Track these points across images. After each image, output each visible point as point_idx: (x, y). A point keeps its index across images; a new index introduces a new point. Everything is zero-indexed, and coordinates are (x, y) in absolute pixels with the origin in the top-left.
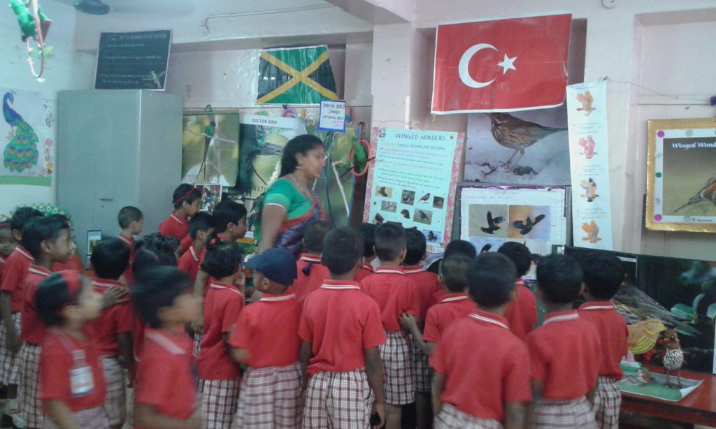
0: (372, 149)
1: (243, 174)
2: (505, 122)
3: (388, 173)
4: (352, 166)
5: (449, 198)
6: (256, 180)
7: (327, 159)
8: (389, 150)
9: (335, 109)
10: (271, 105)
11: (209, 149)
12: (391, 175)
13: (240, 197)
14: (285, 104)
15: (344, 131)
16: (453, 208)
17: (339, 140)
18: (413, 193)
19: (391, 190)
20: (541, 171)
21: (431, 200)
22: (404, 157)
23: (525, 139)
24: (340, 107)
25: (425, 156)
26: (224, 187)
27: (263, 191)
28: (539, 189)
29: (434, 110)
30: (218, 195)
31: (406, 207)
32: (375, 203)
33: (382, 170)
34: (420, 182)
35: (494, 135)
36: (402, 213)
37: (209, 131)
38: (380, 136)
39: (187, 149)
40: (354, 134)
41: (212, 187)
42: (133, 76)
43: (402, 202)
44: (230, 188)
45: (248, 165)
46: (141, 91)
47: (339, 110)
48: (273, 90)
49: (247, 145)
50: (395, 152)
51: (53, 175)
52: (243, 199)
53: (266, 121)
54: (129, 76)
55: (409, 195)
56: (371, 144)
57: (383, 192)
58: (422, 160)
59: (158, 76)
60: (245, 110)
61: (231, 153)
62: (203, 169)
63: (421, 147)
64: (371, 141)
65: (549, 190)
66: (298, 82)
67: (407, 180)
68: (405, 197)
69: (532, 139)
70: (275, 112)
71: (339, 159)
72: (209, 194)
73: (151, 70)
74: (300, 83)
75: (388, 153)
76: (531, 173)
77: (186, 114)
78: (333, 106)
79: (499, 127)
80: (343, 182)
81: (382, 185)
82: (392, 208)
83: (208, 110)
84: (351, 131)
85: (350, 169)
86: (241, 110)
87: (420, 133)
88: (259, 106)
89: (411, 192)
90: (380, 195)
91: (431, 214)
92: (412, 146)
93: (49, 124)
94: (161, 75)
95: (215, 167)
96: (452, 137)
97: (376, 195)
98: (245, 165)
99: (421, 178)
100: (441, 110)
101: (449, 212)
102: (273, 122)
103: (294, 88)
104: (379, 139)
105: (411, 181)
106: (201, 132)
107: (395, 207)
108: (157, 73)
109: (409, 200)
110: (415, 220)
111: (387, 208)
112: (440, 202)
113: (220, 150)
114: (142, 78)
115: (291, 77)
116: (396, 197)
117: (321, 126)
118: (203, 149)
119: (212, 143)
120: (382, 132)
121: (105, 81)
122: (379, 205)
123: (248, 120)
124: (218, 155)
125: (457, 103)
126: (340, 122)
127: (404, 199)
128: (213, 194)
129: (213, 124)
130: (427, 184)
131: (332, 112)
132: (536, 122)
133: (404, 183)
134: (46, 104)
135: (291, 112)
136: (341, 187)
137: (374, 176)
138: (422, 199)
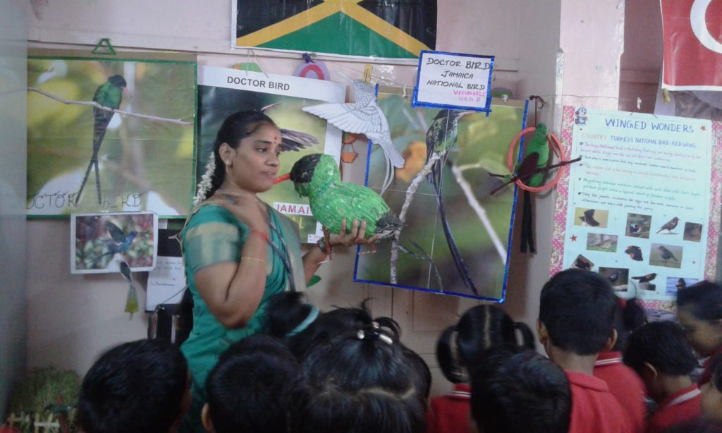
3: (597, 185)
5: (711, 224)
8: (597, 146)
9: (462, 69)
10: (271, 52)
11: (108, 137)
12: (604, 189)
14: (308, 53)
15: (487, 110)
16: (717, 239)
17: (472, 128)
18: (648, 218)
19: (605, 214)
21: (680, 228)
22: (624, 158)
24: (477, 66)
25: (663, 156)
26: (162, 219)
29: (667, 82)
30: (148, 235)
31: (636, 241)
32: (574, 238)
33: (585, 180)
36: (627, 252)
37: (106, 97)
38: (577, 122)
40: (513, 117)
41: (127, 218)
43: (627, 234)
44: (175, 220)
50: (607, 150)
53: (262, 83)
55: (640, 222)
57: (589, 217)
58: (659, 163)
61: (174, 147)
62: (92, 180)
63: (654, 142)
66: (333, 12)
67: (635, 197)
68: (634, 226)
70: (281, 66)
71: (474, 161)
72: (116, 232)
74: (339, 14)
75: (595, 152)
77: (38, 56)
78: (456, 64)
81: (589, 207)
82: (608, 246)
83: (102, 49)
84: (507, 110)
87: (649, 118)
88: (245, 52)
89: (644, 216)
90: (584, 223)
91: (680, 250)
92: (638, 141)
96: (703, 128)
97: (576, 223)
99: (657, 193)
101: (710, 246)
102: (280, 86)
104: (576, 127)
105: (641, 198)
106: (83, 98)
109: (640, 230)
110: (653, 262)
111: (599, 245)
112: (695, 232)
113: (139, 139)
116: (616, 226)
117: (420, 99)
118: (89, 136)
119: (115, 122)
120: (581, 115)
122: (582, 241)
124: (135, 148)
127: (632, 227)
129: (118, 81)
130: (670, 203)
131: (453, 74)
133: (630, 203)
135: (320, 68)
136: (480, 211)
137: (570, 191)
138: (664, 228)
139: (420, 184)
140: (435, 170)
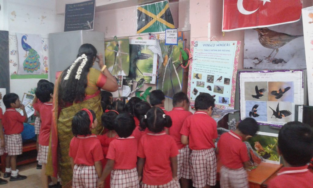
0: (191, 53)
2: (266, 33)
3: (199, 66)
4: (182, 63)
5: (233, 79)
6: (138, 73)
7: (170, 60)
8: (200, 53)
9: (172, 33)
10: (144, 34)
11: (117, 58)
12: (201, 67)
13: (131, 81)
14: (150, 33)
15: (177, 44)
16: (235, 84)
17: (175, 50)
18: (213, 76)
19: (201, 75)
20: (288, 61)
21: (223, 80)
22: (207, 57)
23: (279, 43)
25: (219, 55)
26: (124, 76)
27: (141, 78)
28: (286, 72)
29: (223, 29)
30: (121, 80)
31: (210, 84)
32: (193, 83)
33: (197, 64)
34: (216, 70)
35: (260, 42)
36: (207, 87)
37: (116, 49)
38: (195, 46)
39: (107, 58)
40: (182, 46)
41: (118, 76)
42: (80, 24)
43: (207, 82)
44: (126, 77)
45: (134, 65)
46: (82, 31)
47: (174, 33)
48: (144, 26)
49: (133, 54)
50: (203, 54)
52: (132, 82)
53: (141, 42)
54: (78, 24)
55: (211, 78)
56: (191, 51)
57: (197, 76)
58: (218, 58)
59: (90, 23)
60: (132, 37)
61: (126, 59)
62: (114, 68)
63: (217, 50)
64: (190, 49)
65: (293, 72)
66: (155, 21)
67: (210, 69)
68: (209, 79)
69: (283, 42)
70: (146, 36)
71: (176, 60)
73: (87, 20)
74: (157, 21)
75: (199, 55)
76: (283, 62)
77: (106, 41)
78: (171, 32)
79: (263, 37)
80: (178, 72)
81: (197, 73)
82: (202, 85)
83: (115, 38)
84: (181, 44)
86: (130, 38)
87: (216, 42)
88: (138, 35)
89: (212, 76)
90: (196, 78)
91: (223, 88)
92: (212, 50)
94: (91, 22)
95: (119, 67)
96: (234, 44)
97: (194, 78)
98: (133, 65)
99: (216, 68)
100: (227, 29)
101: (233, 87)
102: (144, 42)
103: (154, 24)
104: (195, 48)
105: (212, 70)
106: (113, 50)
107: (204, 85)
108: (89, 22)
109: (211, 80)
110: (215, 91)
111: (199, 85)
112: (228, 81)
113: (121, 58)
114: (83, 25)
115: (152, 19)
116: (204, 79)
117: (167, 43)
118: (114, 58)
119: (118, 55)
120: (196, 43)
121: (68, 28)
122: (195, 84)
123: (134, 42)
125: (237, 24)
126: (175, 40)
127: (208, 80)
128: (119, 80)
129: (118, 45)
130: (220, 71)
131: (171, 35)
132: (285, 33)
133: (208, 71)
134: (43, 40)
135: (152, 36)
136: (177, 74)
137: (192, 68)
138: (218, 80)
139: (167, 67)
140: (169, 62)
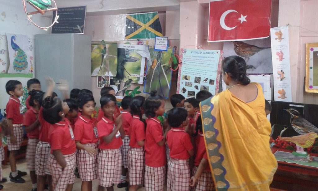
0: (181, 58)
1: (120, 71)
2: (240, 45)
3: (188, 69)
4: (171, 66)
5: (217, 80)
6: (126, 74)
7: (159, 64)
8: (188, 59)
9: (162, 41)
10: (132, 40)
11: (104, 60)
12: (190, 70)
13: (119, 81)
14: (138, 39)
15: (167, 50)
16: (218, 84)
17: (164, 55)
18: (200, 78)
19: (189, 77)
20: (257, 67)
21: (208, 81)
22: (195, 62)
23: (250, 53)
24: (165, 40)
25: (205, 61)
26: (111, 77)
27: (129, 79)
28: (258, 75)
29: (209, 40)
30: (108, 80)
31: (197, 84)
32: (182, 83)
33: (185, 68)
34: (202, 73)
35: (235, 51)
36: (195, 87)
37: (104, 52)
38: (184, 53)
39: (93, 60)
40: (171, 52)
41: (106, 77)
42: (69, 27)
43: (195, 82)
44: (114, 77)
45: (122, 67)
46: (73, 34)
47: (164, 41)
48: (133, 32)
49: (121, 57)
50: (191, 60)
51: (33, 73)
52: (120, 82)
53: (130, 47)
54: (67, 27)
55: (198, 79)
56: (180, 56)
57: (186, 78)
58: (204, 63)
59: (80, 27)
60: (119, 42)
61: (114, 62)
62: (101, 69)
63: (203, 57)
64: (180, 55)
65: (264, 75)
66: (144, 29)
67: (197, 72)
68: (196, 80)
69: (253, 52)
70: (134, 42)
71: (165, 63)
72: (104, 80)
73: (77, 25)
74: (145, 29)
75: (188, 60)
76: (253, 68)
77: (93, 44)
78: (162, 39)
79: (238, 48)
80: (166, 73)
81: (186, 75)
82: (190, 85)
83: (103, 42)
84: (170, 50)
85: (170, 67)
86: (118, 42)
87: (202, 51)
88: (126, 40)
89: (199, 78)
90: (185, 79)
91: (208, 87)
92: (199, 57)
93: (31, 50)
94: (82, 27)
95: (106, 68)
96: (217, 53)
97: (183, 79)
98: (120, 67)
99: (203, 71)
100: (212, 40)
101: (217, 86)
102: (133, 47)
103: (143, 31)
104: (184, 54)
105: (199, 72)
106: (100, 52)
107: (192, 85)
108: (80, 26)
109: (198, 81)
111: (188, 85)
112: (213, 82)
113: (109, 60)
114: (73, 28)
115: (141, 27)
116: (192, 80)
117: (156, 48)
118: (101, 60)
119: (105, 57)
120: (185, 51)
121: (56, 30)
122: (184, 84)
123: (121, 46)
124: (108, 62)
125: (219, 37)
126: (165, 47)
128: (106, 80)
129: (105, 48)
130: (206, 74)
131: (161, 42)
132: (255, 45)
133: (195, 74)
134: (29, 40)
135: (141, 42)
136: (166, 76)
137: (181, 71)
138: (204, 81)
139: (156, 69)
140: (158, 66)
